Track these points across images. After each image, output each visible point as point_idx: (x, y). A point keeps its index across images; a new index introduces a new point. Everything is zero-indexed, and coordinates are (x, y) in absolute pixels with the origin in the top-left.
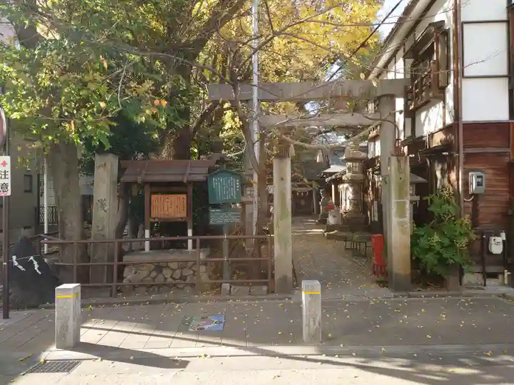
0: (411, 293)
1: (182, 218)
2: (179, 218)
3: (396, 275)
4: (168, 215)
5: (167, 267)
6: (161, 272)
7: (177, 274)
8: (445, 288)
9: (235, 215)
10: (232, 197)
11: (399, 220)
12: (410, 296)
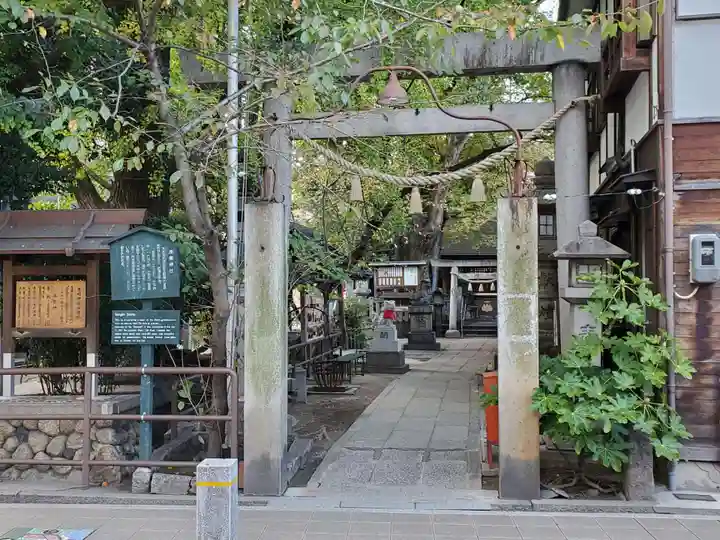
0: (534, 501)
1: (74, 331)
2: (67, 330)
3: (508, 459)
4: (47, 323)
5: (37, 430)
6: (26, 440)
7: (57, 445)
8: (621, 495)
9: (166, 324)
10: (160, 286)
11: (514, 338)
12: (532, 508)
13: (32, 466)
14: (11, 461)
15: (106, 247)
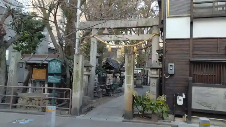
1: (43, 79)
5: (34, 99)
6: (31, 101)
7: (37, 103)
8: (150, 120)
9: (58, 79)
10: (57, 71)
11: (128, 84)
12: (130, 121)
13: (32, 107)
14: (28, 106)
15: (48, 62)
